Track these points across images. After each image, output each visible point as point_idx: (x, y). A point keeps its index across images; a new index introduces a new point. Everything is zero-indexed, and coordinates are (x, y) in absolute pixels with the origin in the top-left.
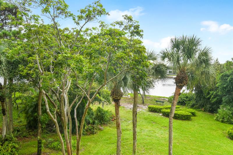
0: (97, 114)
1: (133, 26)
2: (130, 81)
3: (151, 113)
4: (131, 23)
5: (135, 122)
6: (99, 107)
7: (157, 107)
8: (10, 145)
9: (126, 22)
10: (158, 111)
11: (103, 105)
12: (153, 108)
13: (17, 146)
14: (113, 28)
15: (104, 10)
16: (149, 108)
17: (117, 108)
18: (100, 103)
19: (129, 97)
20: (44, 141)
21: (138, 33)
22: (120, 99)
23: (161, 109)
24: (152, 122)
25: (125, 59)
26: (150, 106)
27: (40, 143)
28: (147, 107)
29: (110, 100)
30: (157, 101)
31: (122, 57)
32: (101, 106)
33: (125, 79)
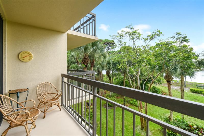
0: (153, 90)
1: (182, 37)
2: (179, 70)
3: (193, 94)
4: (180, 36)
5: (182, 95)
6: (154, 86)
7: (198, 90)
8: (113, 98)
9: (176, 36)
10: (199, 93)
11: (156, 85)
12: (194, 90)
13: (116, 100)
14: (168, 41)
15: (161, 33)
16: (191, 90)
17: (169, 86)
18: (154, 84)
19: (173, 82)
20: (126, 99)
21: (186, 41)
22: (171, 81)
23: (202, 91)
24: (195, 99)
25: (177, 57)
26: (192, 89)
27: (124, 100)
28: (189, 89)
29: (161, 82)
30: (197, 86)
31: (175, 56)
32: (155, 85)
33: (175, 69)
